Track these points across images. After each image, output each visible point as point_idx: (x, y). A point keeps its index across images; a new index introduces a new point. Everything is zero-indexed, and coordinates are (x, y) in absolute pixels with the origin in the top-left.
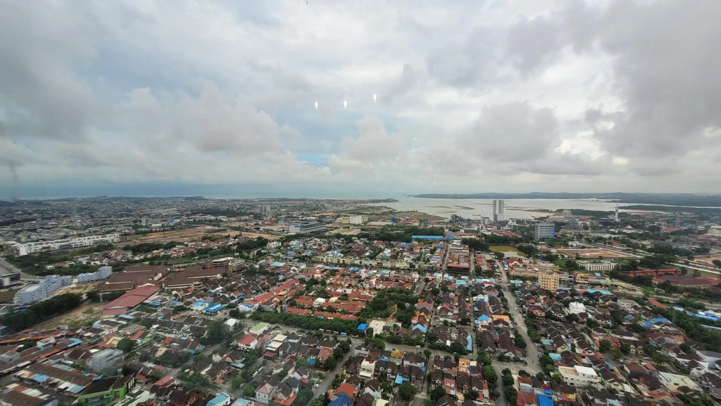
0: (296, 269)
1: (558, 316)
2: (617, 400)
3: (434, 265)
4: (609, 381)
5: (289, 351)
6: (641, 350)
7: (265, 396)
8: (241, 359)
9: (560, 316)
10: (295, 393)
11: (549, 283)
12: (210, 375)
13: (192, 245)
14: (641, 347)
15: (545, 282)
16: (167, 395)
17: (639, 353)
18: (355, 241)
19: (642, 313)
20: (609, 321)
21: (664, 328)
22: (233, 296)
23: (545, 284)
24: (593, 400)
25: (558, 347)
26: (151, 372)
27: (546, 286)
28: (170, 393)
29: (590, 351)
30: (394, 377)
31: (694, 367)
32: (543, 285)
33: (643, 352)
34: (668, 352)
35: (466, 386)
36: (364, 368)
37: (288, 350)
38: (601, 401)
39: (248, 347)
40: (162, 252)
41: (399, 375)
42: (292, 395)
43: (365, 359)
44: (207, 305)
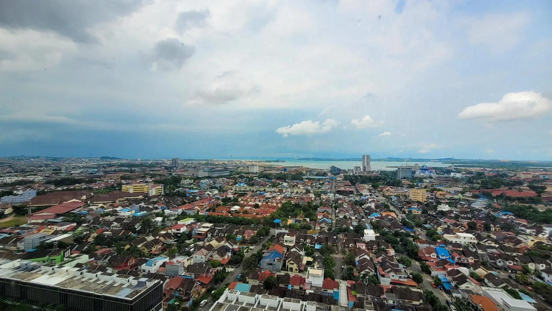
0: (210, 193)
1: (431, 213)
2: (495, 249)
3: (326, 190)
4: (483, 241)
5: (217, 234)
6: (499, 227)
7: (202, 258)
8: (173, 239)
9: (433, 213)
10: (228, 256)
11: (418, 196)
12: (146, 248)
13: (111, 182)
14: (498, 225)
15: (415, 195)
16: (106, 259)
17: (498, 230)
18: (256, 180)
19: (491, 211)
20: (470, 215)
21: (509, 217)
22: (156, 207)
23: (415, 198)
24: (476, 252)
25: (438, 227)
26: (86, 249)
27: (416, 198)
28: (108, 258)
29: (463, 228)
30: (313, 246)
31: (540, 234)
32: (414, 198)
33: (500, 229)
34: (518, 227)
35: (375, 246)
36: (287, 240)
37: (215, 233)
38: (483, 251)
39: (178, 232)
40: (84, 185)
41: (317, 244)
42: (226, 257)
43: (286, 235)
44: (133, 212)
